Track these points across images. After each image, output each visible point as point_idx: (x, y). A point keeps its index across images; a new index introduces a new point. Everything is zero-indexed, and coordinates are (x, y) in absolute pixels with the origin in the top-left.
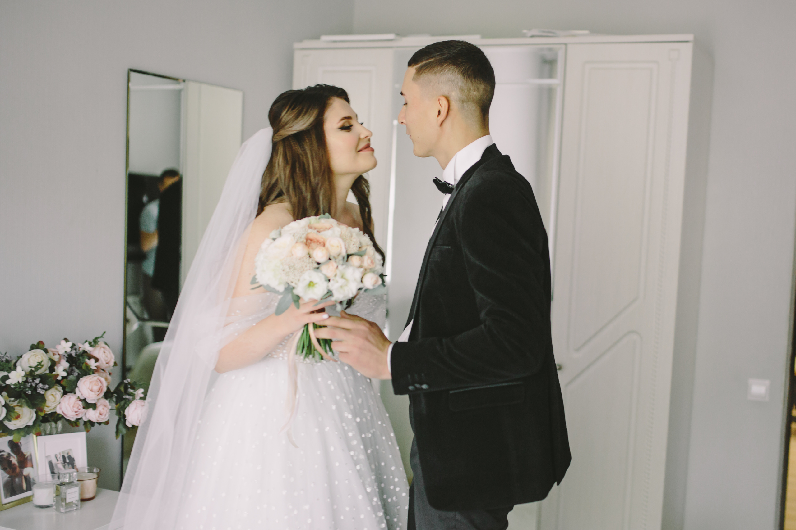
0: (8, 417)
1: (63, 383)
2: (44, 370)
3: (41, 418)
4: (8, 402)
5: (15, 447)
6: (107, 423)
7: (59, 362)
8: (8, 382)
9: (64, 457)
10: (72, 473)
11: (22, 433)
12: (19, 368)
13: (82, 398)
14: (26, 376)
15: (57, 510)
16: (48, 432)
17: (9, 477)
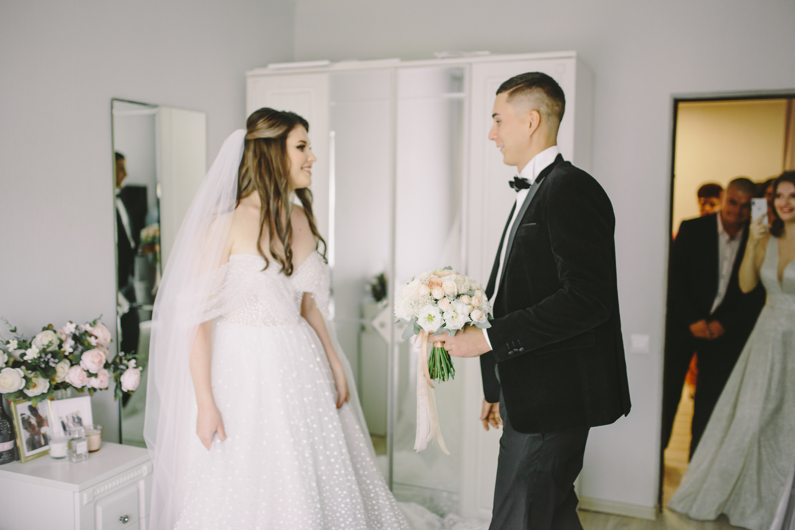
0: (27, 387)
1: (71, 357)
2: (54, 348)
3: (53, 387)
4: (26, 374)
5: (33, 410)
6: (107, 389)
7: (66, 340)
8: (25, 358)
9: (73, 418)
10: (81, 430)
11: (39, 399)
12: (34, 346)
13: (86, 369)
14: (40, 352)
15: (70, 460)
16: (59, 397)
17: (30, 435)
